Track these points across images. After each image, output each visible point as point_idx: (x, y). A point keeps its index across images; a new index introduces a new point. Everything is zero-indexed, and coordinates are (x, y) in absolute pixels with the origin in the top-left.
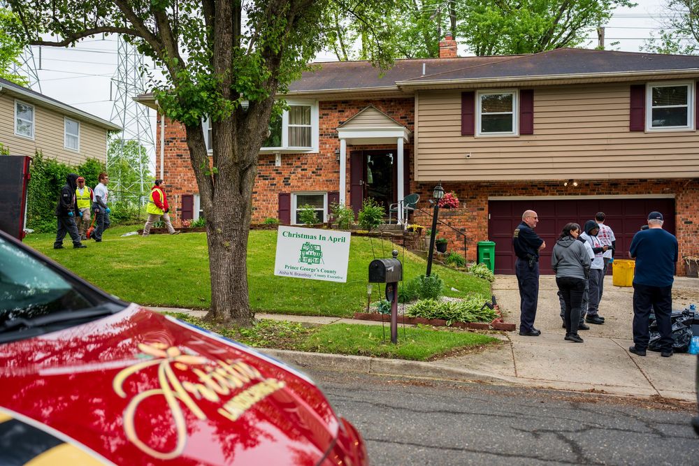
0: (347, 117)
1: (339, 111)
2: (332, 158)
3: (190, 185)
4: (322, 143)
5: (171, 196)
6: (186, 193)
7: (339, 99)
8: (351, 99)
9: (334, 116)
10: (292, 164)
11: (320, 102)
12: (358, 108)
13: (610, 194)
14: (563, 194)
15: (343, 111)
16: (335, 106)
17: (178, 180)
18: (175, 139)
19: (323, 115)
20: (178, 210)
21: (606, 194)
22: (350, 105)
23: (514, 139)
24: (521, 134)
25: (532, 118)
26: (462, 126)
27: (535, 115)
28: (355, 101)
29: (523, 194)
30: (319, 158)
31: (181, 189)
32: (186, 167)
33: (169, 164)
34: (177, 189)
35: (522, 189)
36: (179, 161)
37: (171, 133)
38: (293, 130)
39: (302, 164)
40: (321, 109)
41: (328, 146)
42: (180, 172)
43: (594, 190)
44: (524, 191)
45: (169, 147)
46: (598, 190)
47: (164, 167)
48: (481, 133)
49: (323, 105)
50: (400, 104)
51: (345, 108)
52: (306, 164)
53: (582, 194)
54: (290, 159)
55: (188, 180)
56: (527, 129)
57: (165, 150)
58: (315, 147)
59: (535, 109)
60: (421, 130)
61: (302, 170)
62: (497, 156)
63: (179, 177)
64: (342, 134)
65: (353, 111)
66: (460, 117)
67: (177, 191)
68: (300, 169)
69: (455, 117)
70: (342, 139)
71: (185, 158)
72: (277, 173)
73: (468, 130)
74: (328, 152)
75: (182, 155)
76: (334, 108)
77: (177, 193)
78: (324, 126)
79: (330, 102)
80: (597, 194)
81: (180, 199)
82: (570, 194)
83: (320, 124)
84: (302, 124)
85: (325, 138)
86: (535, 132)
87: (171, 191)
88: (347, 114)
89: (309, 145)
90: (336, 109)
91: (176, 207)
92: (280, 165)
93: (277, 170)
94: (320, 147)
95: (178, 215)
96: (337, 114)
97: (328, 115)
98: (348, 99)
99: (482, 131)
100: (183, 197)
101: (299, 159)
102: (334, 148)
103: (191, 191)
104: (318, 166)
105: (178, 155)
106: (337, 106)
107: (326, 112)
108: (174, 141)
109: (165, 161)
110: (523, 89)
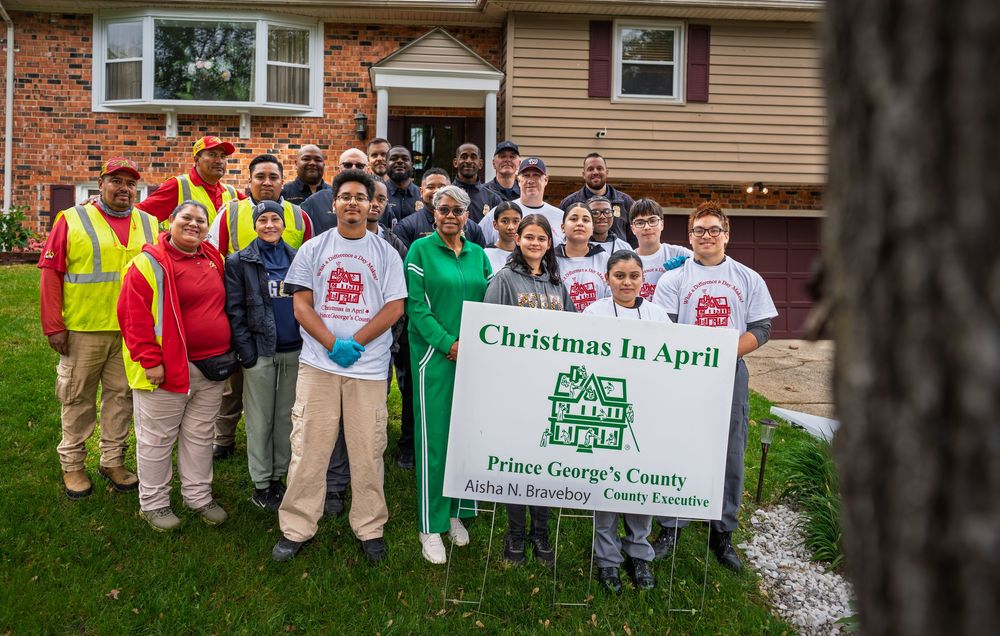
0: (377, 54)
1: (362, 43)
2: (347, 127)
3: (69, 167)
4: (329, 100)
5: (27, 187)
6: (59, 182)
7: (363, 21)
8: (383, 22)
9: (353, 53)
10: (271, 136)
11: (325, 24)
12: (396, 39)
13: (810, 208)
14: (739, 207)
15: (369, 44)
16: (354, 33)
17: (43, 156)
18: (36, 76)
19: (333, 48)
20: (42, 213)
21: (804, 208)
22: (383, 33)
23: (676, 109)
24: (689, 100)
25: (707, 75)
26: (591, 80)
27: (712, 70)
28: (391, 26)
29: (677, 204)
30: (323, 127)
31: (49, 173)
32: (60, 131)
33: (25, 124)
34: (40, 173)
35: (676, 195)
36: (46, 120)
37: (29, 64)
38: (273, 71)
39: (290, 136)
40: (328, 37)
41: (339, 105)
42: (48, 141)
43: (786, 202)
44: (678, 200)
45: (24, 92)
46: (793, 202)
47: (14, 129)
48: (620, 94)
49: (332, 31)
50: (472, 37)
51: (373, 39)
52: (298, 136)
53: (770, 207)
54: (267, 125)
55: (64, 158)
56: (698, 92)
57: (15, 97)
58: (316, 107)
59: (713, 60)
60: (519, 82)
61: (290, 147)
62: (649, 136)
63: (45, 150)
64: (381, 80)
65: (387, 44)
66: (586, 65)
67: (41, 177)
68: (287, 145)
69: (579, 65)
70: (381, 88)
71: (57, 115)
72: (241, 151)
73: (599, 88)
74: (339, 116)
75: (51, 109)
76: (351, 36)
77: (41, 181)
78: (334, 69)
79: (345, 26)
80: (791, 208)
81: (47, 194)
82: (749, 207)
83: (327, 65)
84: (290, 61)
85: (335, 91)
86: (711, 99)
87: (27, 178)
88: (375, 49)
89: (304, 100)
90: (355, 38)
91: (39, 208)
92: (248, 136)
93: (243, 145)
94: (325, 106)
95: (42, 224)
96: (357, 48)
97: (340, 48)
98: (378, 22)
99: (623, 92)
100: (54, 189)
101: (285, 126)
102: (351, 110)
103: (70, 179)
104: (321, 142)
105: (42, 109)
106: (357, 33)
107: (337, 43)
108: (35, 81)
109: (14, 119)
110: (692, 22)
